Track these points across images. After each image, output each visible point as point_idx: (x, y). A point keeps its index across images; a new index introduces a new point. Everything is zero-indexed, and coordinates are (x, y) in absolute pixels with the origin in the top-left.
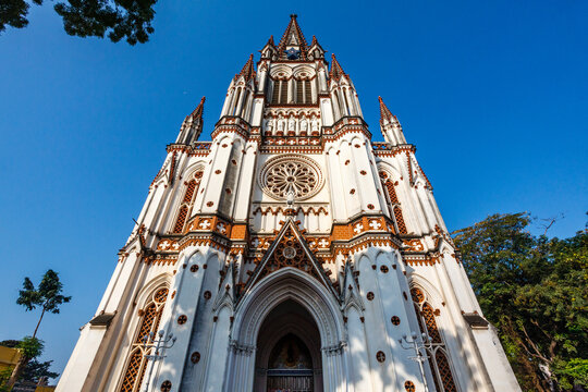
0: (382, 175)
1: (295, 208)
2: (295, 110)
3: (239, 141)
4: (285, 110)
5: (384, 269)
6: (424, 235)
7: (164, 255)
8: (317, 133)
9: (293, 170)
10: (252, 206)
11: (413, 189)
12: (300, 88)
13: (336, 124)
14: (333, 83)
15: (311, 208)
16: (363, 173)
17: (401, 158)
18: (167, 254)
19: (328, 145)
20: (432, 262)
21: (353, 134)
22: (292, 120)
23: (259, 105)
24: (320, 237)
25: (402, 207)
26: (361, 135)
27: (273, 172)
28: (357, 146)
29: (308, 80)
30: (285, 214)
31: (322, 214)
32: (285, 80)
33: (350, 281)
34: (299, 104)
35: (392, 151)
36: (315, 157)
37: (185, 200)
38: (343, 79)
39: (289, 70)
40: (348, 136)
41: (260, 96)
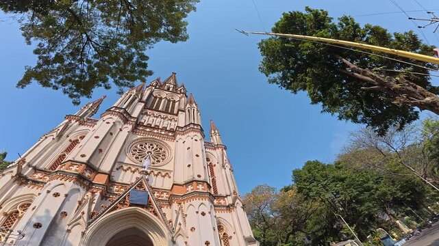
0: (208, 160)
1: (149, 171)
2: (162, 115)
3: (120, 122)
4: (156, 113)
5: (203, 214)
6: (227, 196)
7: (35, 182)
8: (173, 129)
9: (153, 148)
10: (117, 164)
11: (223, 170)
12: (168, 104)
13: (186, 126)
14: (188, 106)
15: (160, 173)
16: (197, 156)
17: (219, 151)
18: (38, 182)
19: (178, 137)
20: (230, 211)
21: (195, 133)
22: (159, 119)
23: (140, 106)
24: (162, 191)
25: (216, 179)
26: (199, 134)
27: (138, 146)
28: (196, 140)
29: (174, 102)
30: (140, 173)
31: (167, 178)
32: (161, 99)
33: (180, 220)
34: (166, 112)
35: (215, 147)
36: (169, 143)
37: (66, 151)
38: (194, 105)
39: (164, 94)
40: (192, 134)
41: (143, 102)
